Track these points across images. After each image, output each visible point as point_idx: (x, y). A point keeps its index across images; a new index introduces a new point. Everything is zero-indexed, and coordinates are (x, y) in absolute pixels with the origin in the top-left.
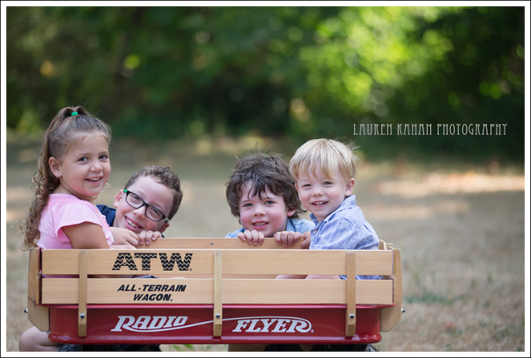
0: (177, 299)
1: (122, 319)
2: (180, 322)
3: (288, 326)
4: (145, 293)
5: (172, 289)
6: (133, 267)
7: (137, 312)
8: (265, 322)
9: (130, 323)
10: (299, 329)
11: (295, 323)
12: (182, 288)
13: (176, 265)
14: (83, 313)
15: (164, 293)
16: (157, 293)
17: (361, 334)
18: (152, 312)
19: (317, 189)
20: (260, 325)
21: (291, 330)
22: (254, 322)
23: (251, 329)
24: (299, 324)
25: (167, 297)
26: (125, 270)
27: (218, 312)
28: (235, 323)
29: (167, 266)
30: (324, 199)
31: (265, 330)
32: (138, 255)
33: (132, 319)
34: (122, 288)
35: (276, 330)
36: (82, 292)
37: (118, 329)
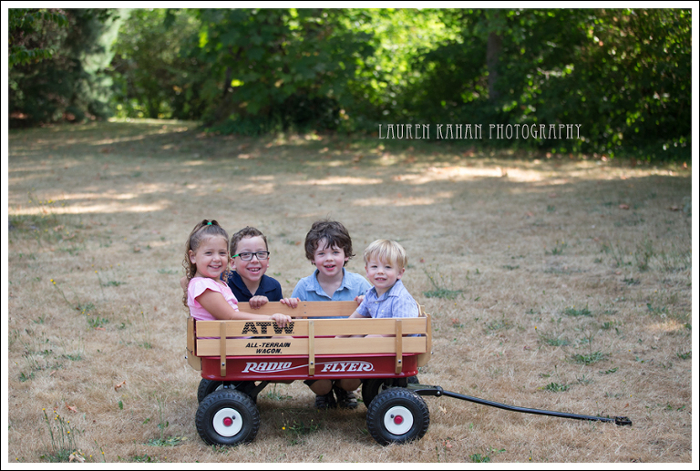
0: (285, 351)
1: (249, 364)
2: (287, 366)
3: (358, 367)
4: (264, 348)
5: (282, 345)
6: (255, 332)
7: (258, 361)
8: (343, 365)
9: (255, 367)
10: (365, 369)
11: (362, 365)
12: (288, 345)
13: (283, 330)
14: (223, 362)
15: (276, 348)
16: (272, 348)
17: (405, 372)
18: (268, 361)
19: (381, 270)
20: (339, 367)
21: (360, 369)
22: (335, 366)
23: (333, 370)
24: (365, 366)
25: (278, 351)
26: (250, 334)
27: (312, 360)
28: (323, 366)
29: (278, 330)
30: (384, 277)
31: (343, 370)
32: (258, 324)
33: (255, 364)
34: (248, 346)
35: (350, 370)
36: (223, 348)
37: (246, 371)
